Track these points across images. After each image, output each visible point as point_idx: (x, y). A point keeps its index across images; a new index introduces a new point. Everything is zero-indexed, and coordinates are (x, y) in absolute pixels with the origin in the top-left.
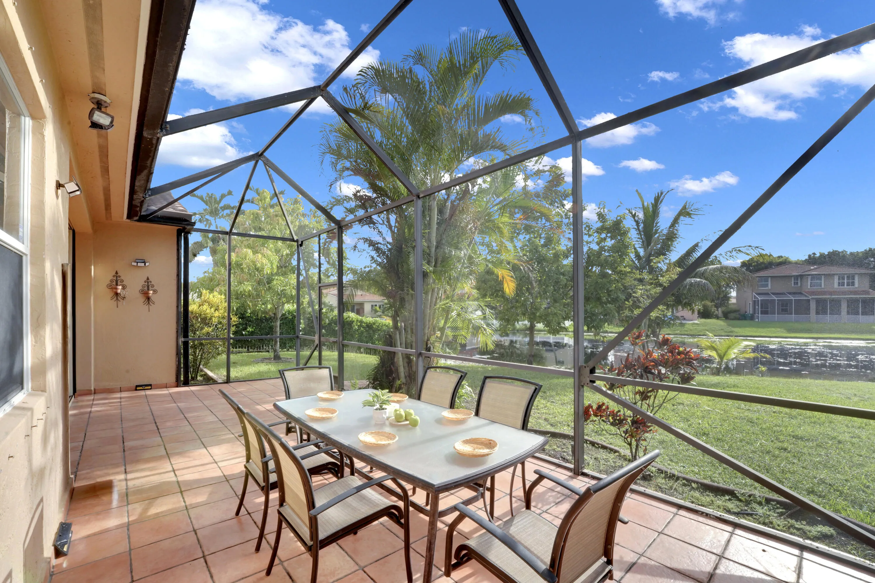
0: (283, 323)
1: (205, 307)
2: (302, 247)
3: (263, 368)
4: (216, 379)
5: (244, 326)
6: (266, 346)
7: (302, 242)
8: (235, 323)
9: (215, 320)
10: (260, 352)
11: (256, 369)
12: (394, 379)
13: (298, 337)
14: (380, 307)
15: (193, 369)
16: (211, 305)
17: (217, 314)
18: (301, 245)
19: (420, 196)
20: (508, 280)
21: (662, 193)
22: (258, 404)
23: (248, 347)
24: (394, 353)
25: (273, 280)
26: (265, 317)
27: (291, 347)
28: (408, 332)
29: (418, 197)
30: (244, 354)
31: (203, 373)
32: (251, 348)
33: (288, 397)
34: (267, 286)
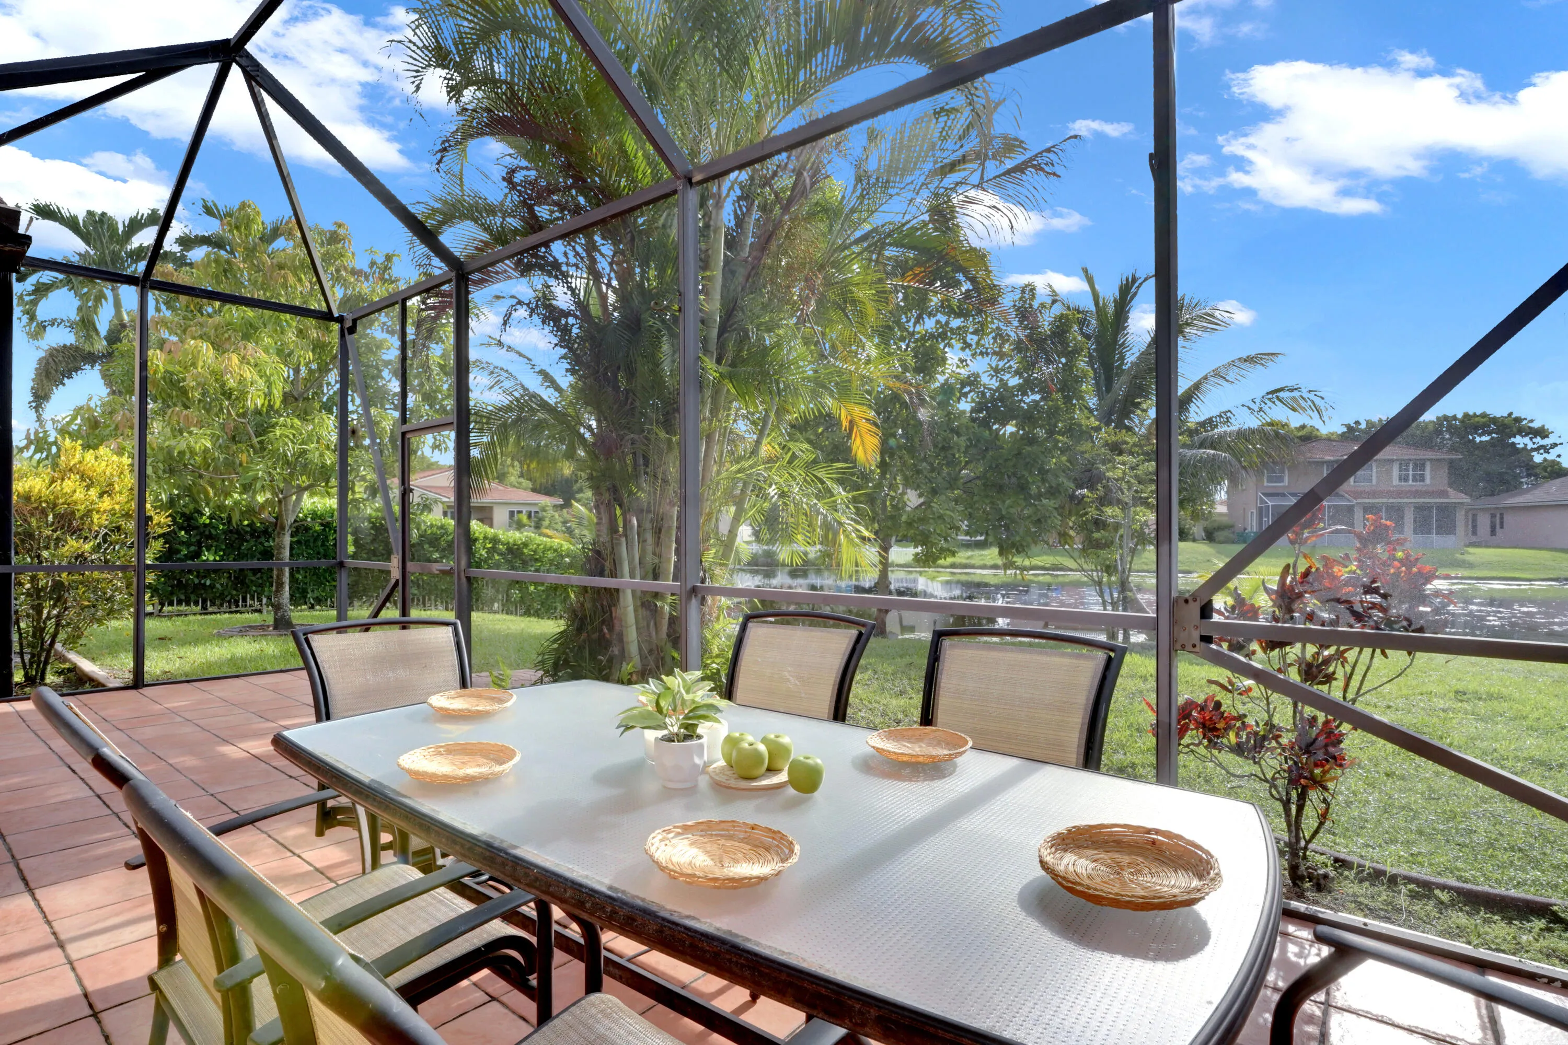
0: (299, 542)
1: (69, 485)
2: (355, 336)
3: (244, 648)
4: (102, 681)
5: (192, 548)
6: (252, 598)
7: (354, 321)
8: (161, 531)
9: (99, 520)
10: (236, 612)
11: (223, 651)
12: (611, 660)
13: (341, 565)
14: (529, 516)
15: (33, 656)
16: (88, 480)
17: (106, 504)
18: (352, 330)
19: (694, 180)
20: (864, 431)
21: (1134, 280)
22: (226, 742)
23: (204, 602)
24: (617, 590)
25: (273, 426)
26: (251, 525)
27: (319, 601)
28: (645, 541)
29: (690, 180)
30: (191, 618)
31: (67, 666)
32: (213, 604)
33: (323, 712)
34: (255, 440)
